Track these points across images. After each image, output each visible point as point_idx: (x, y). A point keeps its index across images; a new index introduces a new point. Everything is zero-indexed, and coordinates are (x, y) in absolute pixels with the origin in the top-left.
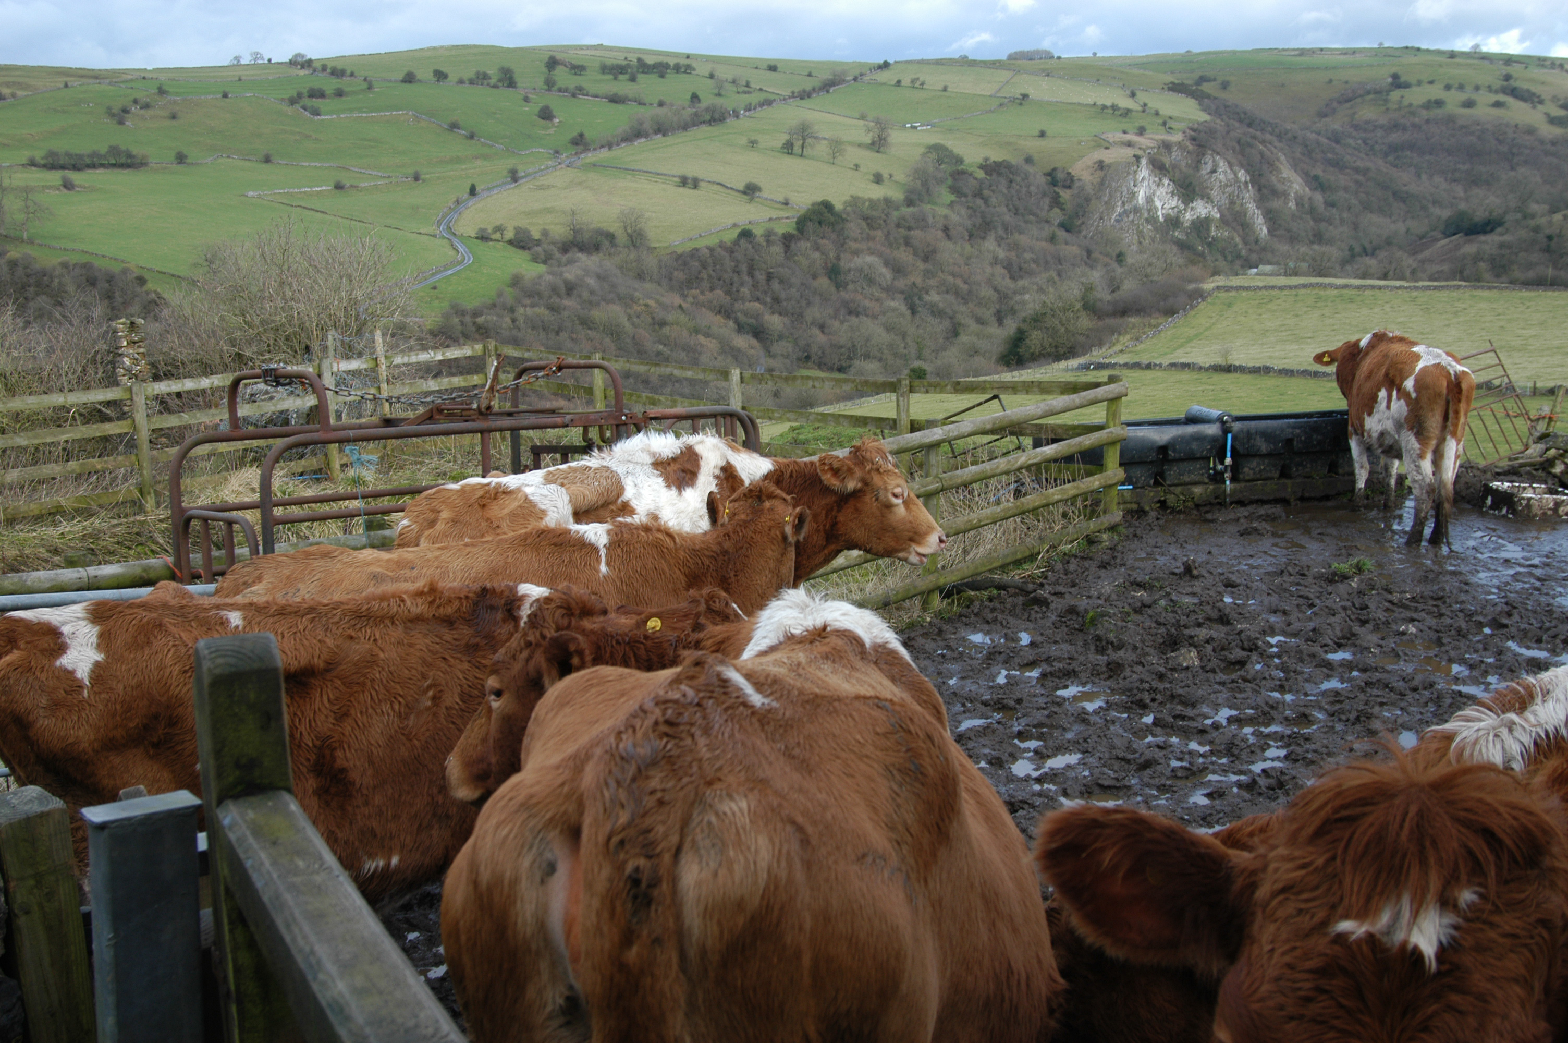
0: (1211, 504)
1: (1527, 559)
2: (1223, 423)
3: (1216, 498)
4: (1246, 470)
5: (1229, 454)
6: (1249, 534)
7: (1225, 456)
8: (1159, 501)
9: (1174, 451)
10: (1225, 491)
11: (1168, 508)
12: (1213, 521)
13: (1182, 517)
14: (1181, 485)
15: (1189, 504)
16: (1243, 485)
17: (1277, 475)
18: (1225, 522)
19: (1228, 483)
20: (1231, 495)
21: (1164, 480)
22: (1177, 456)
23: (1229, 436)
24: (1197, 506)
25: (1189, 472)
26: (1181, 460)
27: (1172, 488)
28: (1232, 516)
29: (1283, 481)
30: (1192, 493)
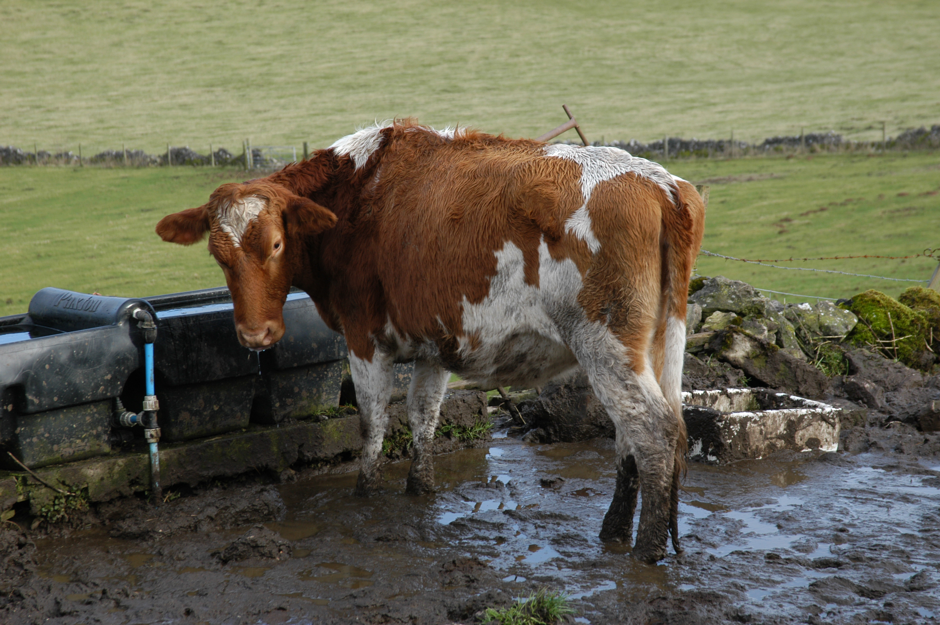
0: (122, 497)
1: (807, 549)
2: (133, 321)
3: (133, 483)
4: (184, 416)
5: (151, 387)
6: (242, 557)
7: (144, 393)
8: (16, 506)
9: (39, 394)
10: (150, 465)
11: (34, 517)
12: (143, 536)
13: (66, 533)
14: (55, 464)
15: (79, 504)
16: (183, 449)
17: (244, 420)
18: (170, 536)
19: (154, 448)
20: (162, 475)
21: (21, 458)
22: (45, 402)
23: (150, 349)
24: (95, 506)
25: (71, 434)
26: (54, 410)
27: (40, 474)
28: (182, 521)
29: (259, 431)
30: (84, 478)
